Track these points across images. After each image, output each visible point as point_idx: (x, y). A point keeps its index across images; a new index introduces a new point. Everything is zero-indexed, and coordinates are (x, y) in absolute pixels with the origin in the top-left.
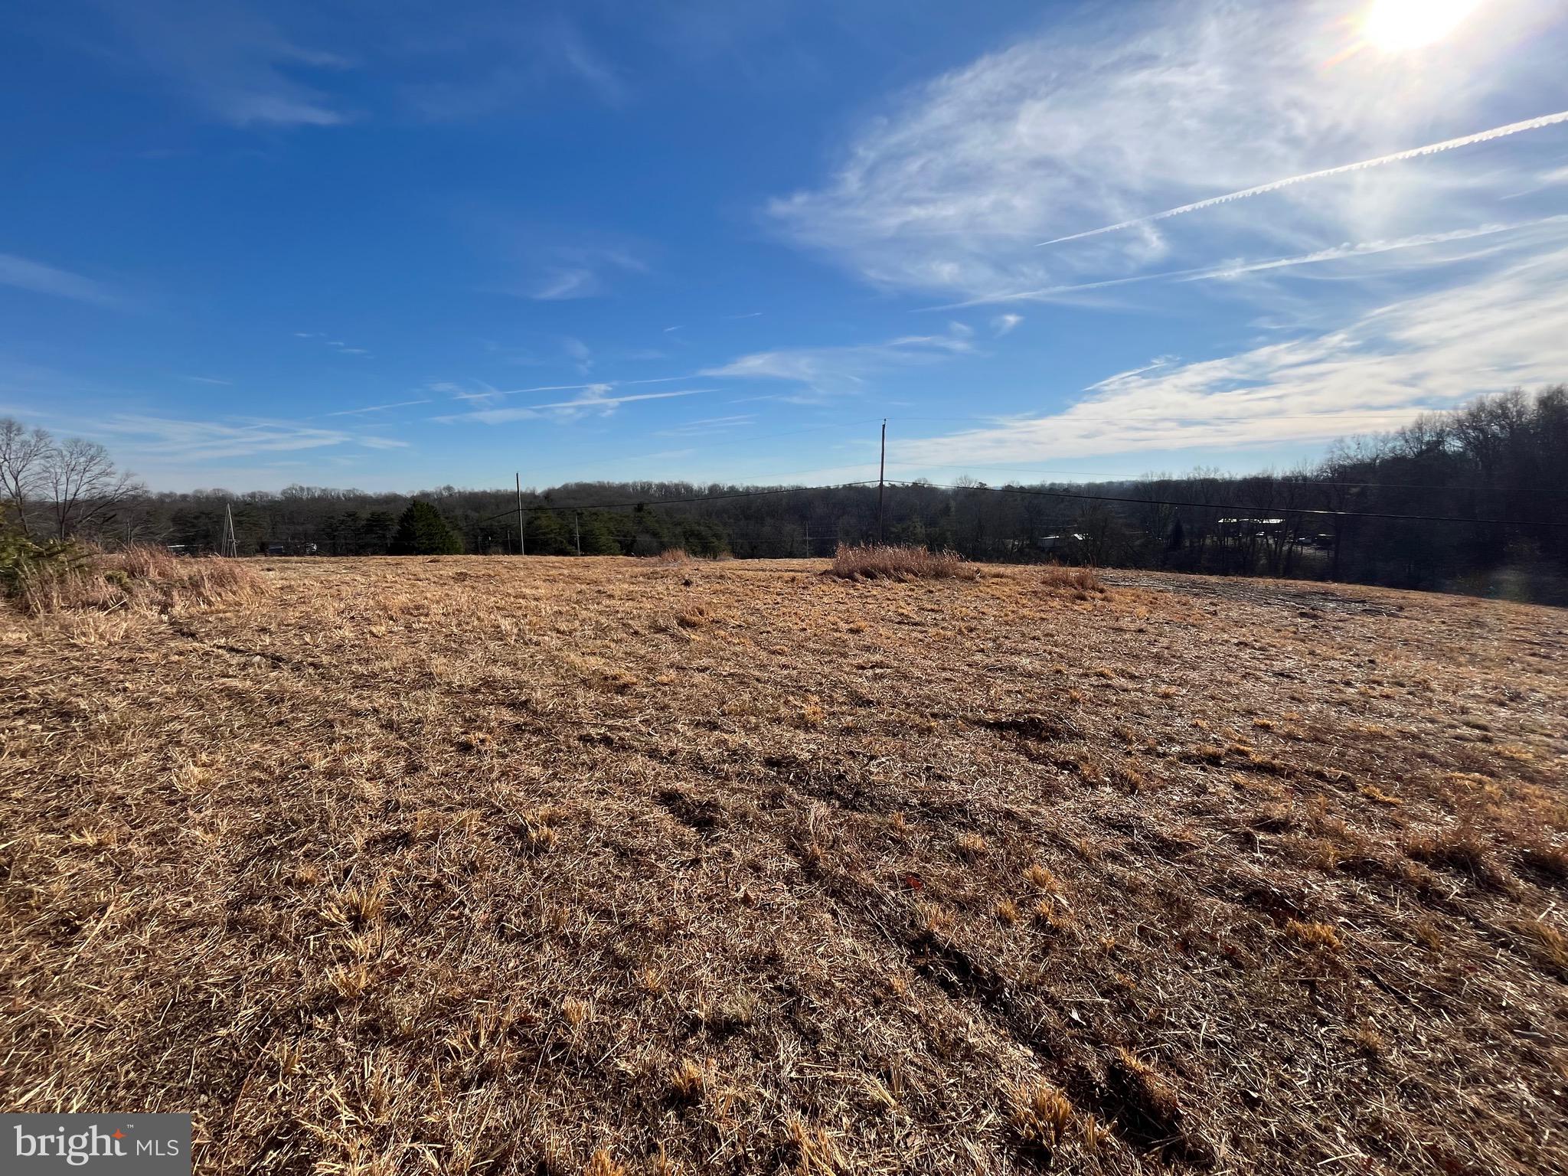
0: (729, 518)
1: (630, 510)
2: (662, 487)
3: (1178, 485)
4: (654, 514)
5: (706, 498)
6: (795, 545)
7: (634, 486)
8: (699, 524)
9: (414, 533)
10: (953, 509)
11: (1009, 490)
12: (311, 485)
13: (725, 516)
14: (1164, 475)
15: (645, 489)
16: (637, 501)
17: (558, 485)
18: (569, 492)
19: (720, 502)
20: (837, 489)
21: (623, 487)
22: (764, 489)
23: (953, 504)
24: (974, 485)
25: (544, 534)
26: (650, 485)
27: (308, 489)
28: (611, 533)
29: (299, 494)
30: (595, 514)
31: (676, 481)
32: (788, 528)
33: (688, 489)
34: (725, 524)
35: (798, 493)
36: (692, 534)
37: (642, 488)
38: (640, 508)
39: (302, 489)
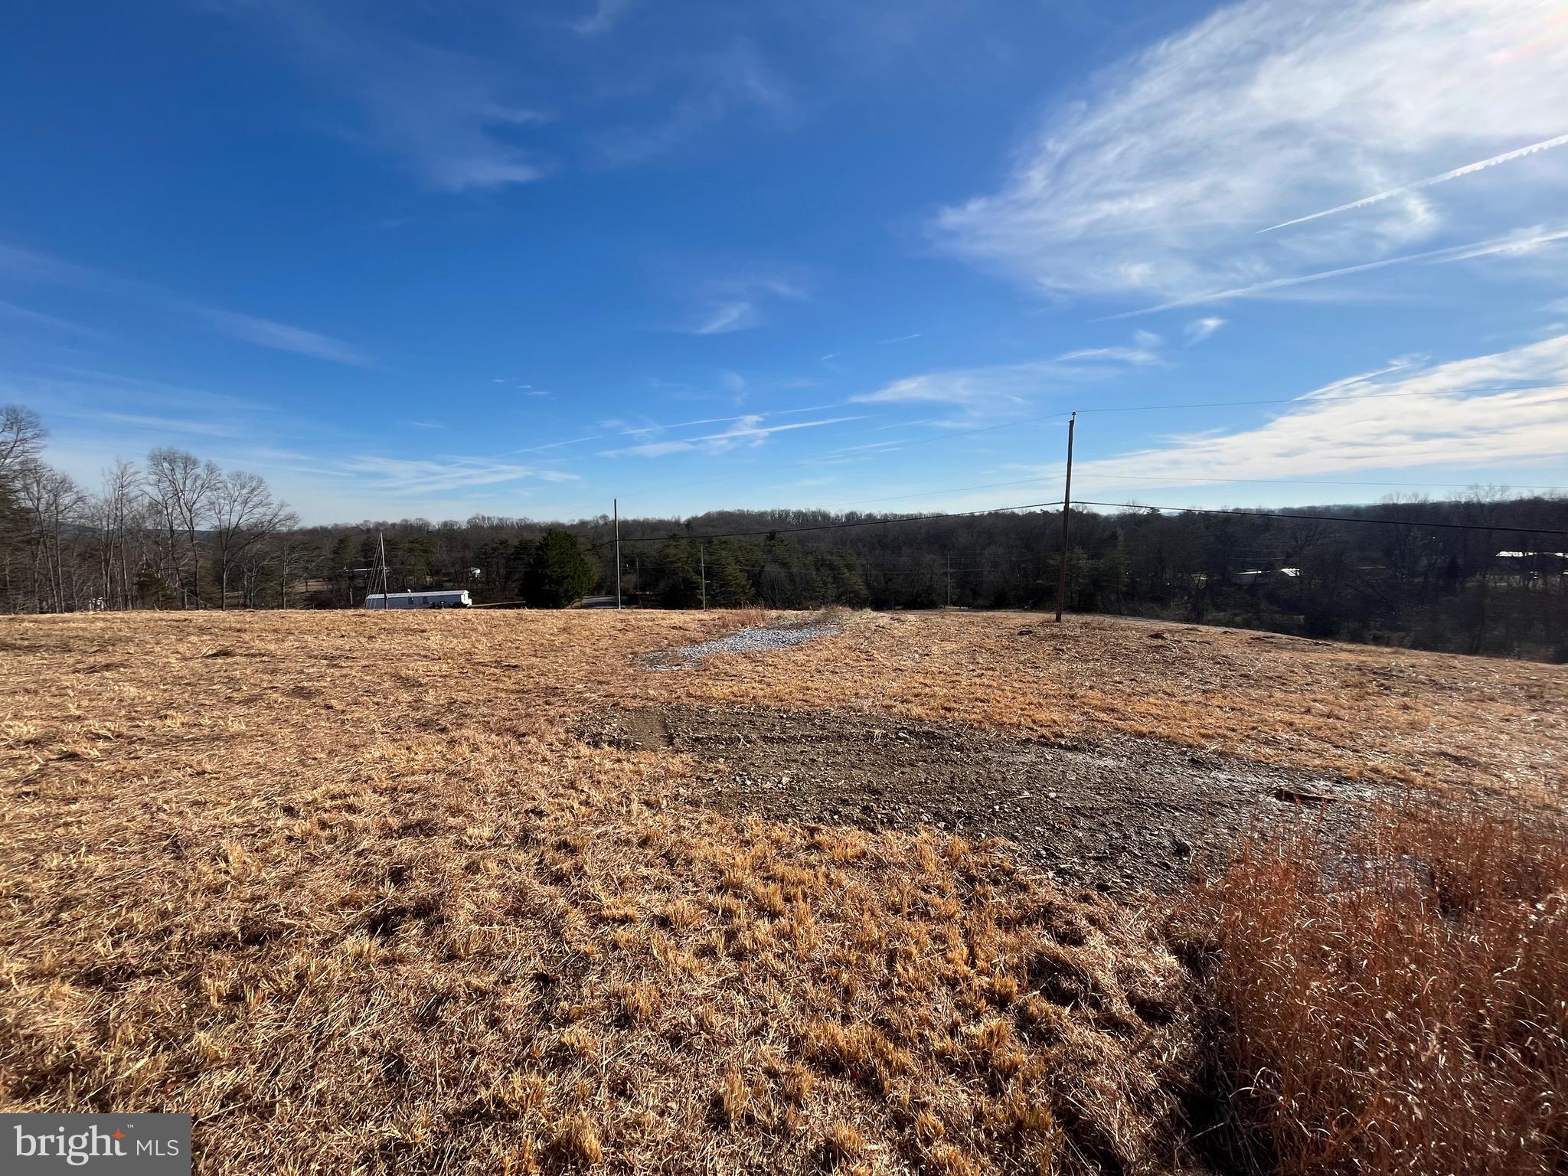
0: (864, 546)
1: (761, 539)
2: (799, 515)
3: (1437, 508)
4: (786, 543)
5: (843, 525)
6: (935, 578)
7: (772, 514)
8: (832, 554)
9: (547, 561)
10: (1121, 538)
11: (1188, 516)
12: (491, 515)
13: (860, 545)
14: (1416, 496)
15: (782, 517)
16: (770, 529)
17: (700, 514)
18: (710, 520)
19: (856, 530)
20: (982, 516)
21: (762, 515)
22: (902, 516)
23: (1120, 532)
24: (1144, 511)
25: (671, 562)
26: (787, 513)
27: (489, 518)
28: (738, 561)
29: (481, 523)
30: (725, 542)
31: (813, 508)
32: (928, 558)
33: (825, 517)
34: (859, 554)
35: (939, 520)
36: (823, 562)
37: (780, 516)
38: (772, 536)
39: (483, 518)
